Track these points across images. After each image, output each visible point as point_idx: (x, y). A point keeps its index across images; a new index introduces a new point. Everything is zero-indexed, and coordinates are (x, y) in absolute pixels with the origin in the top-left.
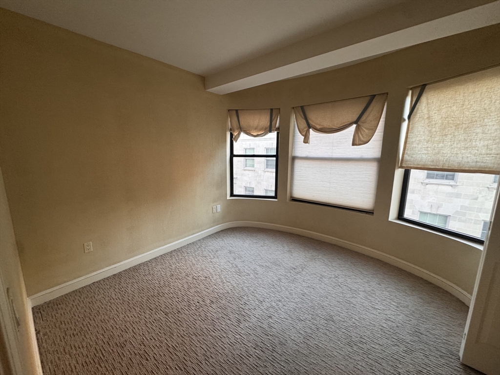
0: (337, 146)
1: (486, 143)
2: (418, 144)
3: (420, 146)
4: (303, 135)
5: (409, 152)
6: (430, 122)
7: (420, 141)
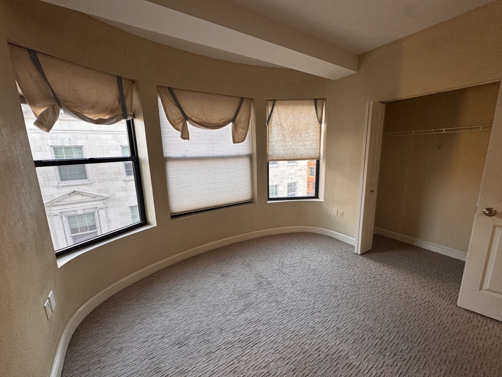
0: (217, 144)
1: (310, 143)
2: (276, 143)
3: (278, 144)
4: (178, 129)
5: (271, 149)
6: (282, 127)
7: (277, 140)
